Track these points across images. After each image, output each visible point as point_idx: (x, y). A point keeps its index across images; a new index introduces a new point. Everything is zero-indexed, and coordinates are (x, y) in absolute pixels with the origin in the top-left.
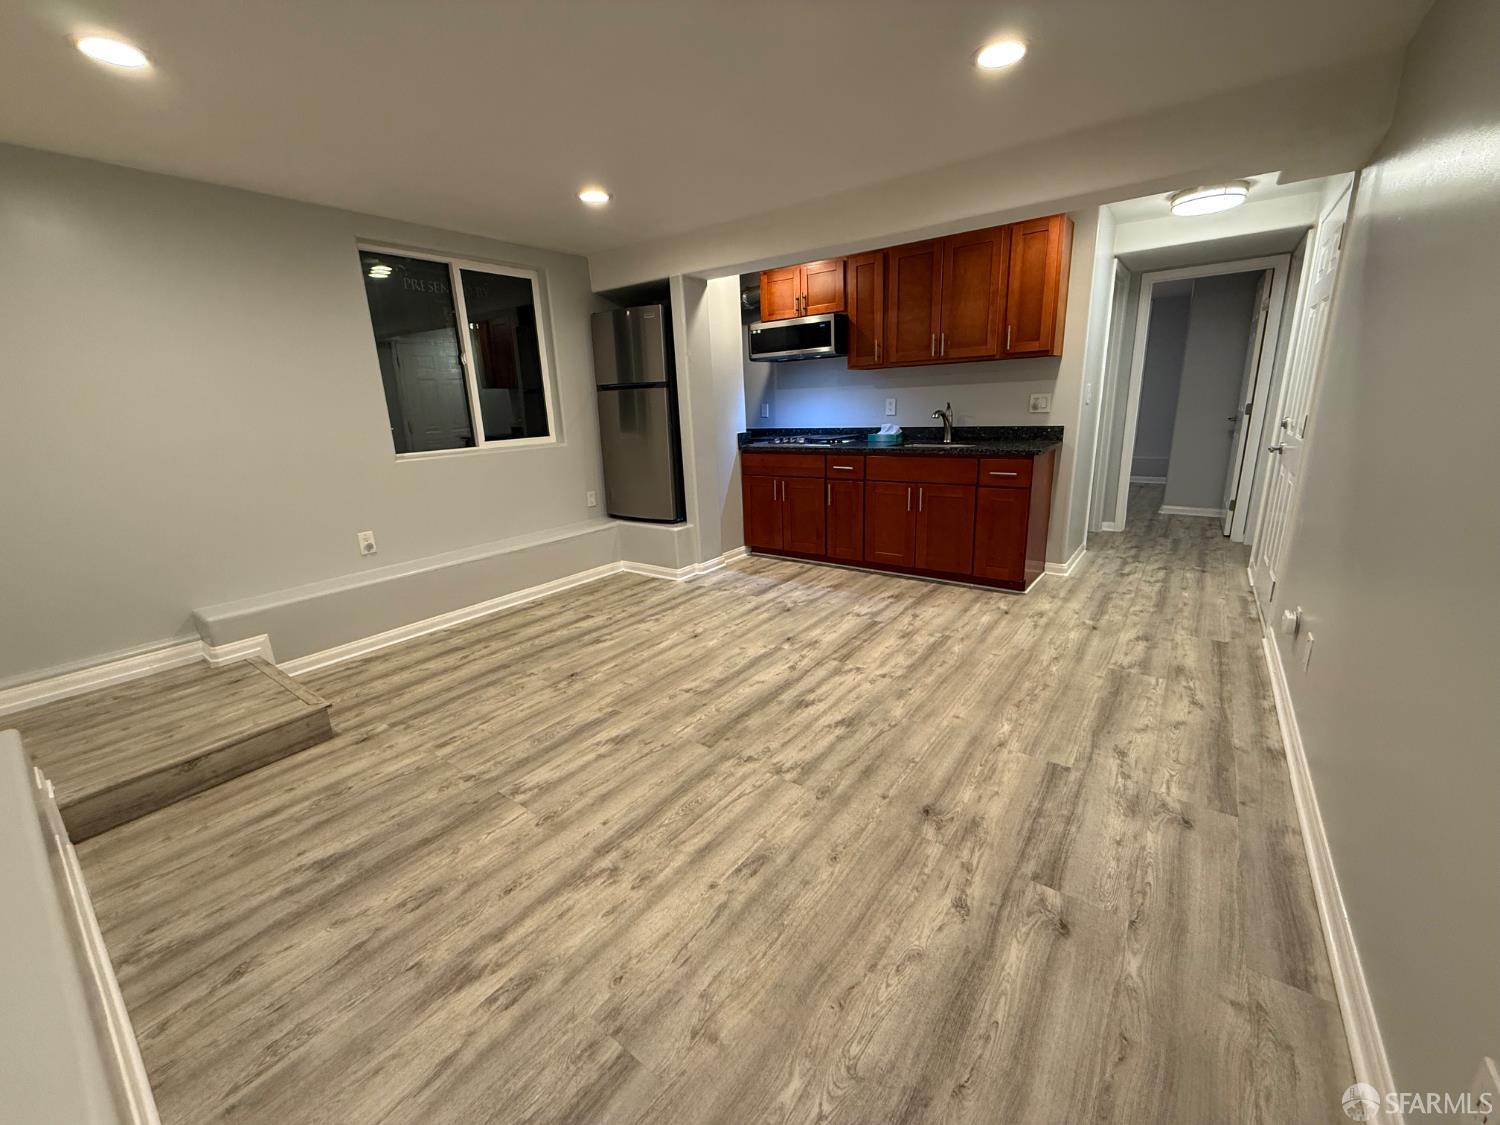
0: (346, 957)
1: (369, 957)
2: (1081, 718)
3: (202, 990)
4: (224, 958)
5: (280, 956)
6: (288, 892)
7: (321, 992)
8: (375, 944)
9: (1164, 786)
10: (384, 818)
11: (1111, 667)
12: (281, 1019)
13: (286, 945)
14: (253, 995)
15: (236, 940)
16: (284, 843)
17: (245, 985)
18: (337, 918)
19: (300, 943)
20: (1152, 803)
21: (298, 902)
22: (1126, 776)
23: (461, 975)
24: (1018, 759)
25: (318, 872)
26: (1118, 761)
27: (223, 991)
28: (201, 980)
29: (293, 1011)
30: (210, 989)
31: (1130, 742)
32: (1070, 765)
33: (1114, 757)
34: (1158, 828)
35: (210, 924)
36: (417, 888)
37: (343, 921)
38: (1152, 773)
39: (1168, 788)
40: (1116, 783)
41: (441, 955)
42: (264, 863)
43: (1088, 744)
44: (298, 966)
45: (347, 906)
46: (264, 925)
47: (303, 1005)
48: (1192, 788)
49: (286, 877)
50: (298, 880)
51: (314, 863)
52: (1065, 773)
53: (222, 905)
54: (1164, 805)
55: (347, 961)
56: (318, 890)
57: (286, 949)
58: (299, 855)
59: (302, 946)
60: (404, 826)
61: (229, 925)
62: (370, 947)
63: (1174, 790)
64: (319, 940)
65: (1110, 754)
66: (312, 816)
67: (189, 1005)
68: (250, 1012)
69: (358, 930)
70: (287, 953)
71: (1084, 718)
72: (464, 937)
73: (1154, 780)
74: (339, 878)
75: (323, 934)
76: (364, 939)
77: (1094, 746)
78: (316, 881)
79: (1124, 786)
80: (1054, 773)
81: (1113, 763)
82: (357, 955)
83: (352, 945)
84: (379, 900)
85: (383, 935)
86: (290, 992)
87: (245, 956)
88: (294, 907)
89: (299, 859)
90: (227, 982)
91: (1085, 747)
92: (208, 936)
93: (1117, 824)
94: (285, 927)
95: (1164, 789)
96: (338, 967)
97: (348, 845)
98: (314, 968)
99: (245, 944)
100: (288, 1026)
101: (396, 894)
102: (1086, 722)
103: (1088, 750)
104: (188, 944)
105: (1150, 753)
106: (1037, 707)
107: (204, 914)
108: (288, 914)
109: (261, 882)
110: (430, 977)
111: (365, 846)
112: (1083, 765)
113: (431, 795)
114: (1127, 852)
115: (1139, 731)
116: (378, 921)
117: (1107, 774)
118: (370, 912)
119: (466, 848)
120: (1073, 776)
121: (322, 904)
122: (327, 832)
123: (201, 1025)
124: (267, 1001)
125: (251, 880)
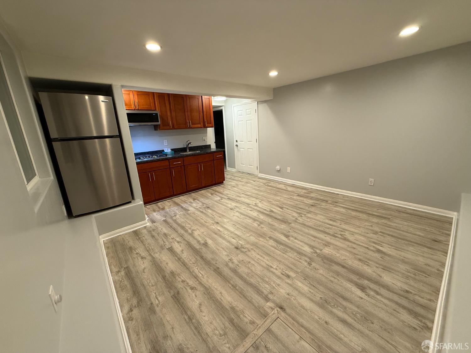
0: (388, 270)
1: (385, 267)
3: (417, 297)
4: (406, 298)
5: (396, 284)
6: (377, 293)
7: (398, 272)
8: (381, 267)
10: (336, 280)
12: (409, 276)
13: (393, 285)
14: (409, 285)
15: (399, 298)
16: (358, 307)
17: (408, 288)
18: (379, 277)
19: (390, 282)
21: (380, 289)
23: (379, 251)
25: (367, 289)
27: (413, 292)
28: (415, 300)
29: (406, 275)
30: (415, 296)
35: (401, 310)
36: (361, 264)
37: (379, 275)
41: (377, 255)
42: (370, 309)
44: (396, 279)
45: (374, 276)
46: (391, 294)
47: (403, 274)
49: (373, 297)
50: (372, 293)
51: (363, 291)
53: (393, 311)
55: (389, 270)
56: (372, 286)
57: (394, 284)
58: (362, 298)
59: (391, 281)
60: (338, 274)
61: (397, 303)
62: (383, 267)
64: (387, 278)
66: (341, 304)
67: (422, 298)
68: (412, 282)
69: (379, 271)
70: (395, 283)
72: (371, 253)
74: (366, 282)
75: (385, 278)
76: (381, 269)
78: (370, 288)
82: (386, 269)
83: (384, 271)
84: (368, 270)
85: (377, 265)
86: (403, 277)
87: (402, 293)
88: (381, 289)
89: (364, 297)
90: (411, 293)
92: (404, 307)
94: (388, 288)
96: (391, 271)
97: (352, 286)
98: (395, 275)
99: (399, 295)
100: (409, 274)
101: (365, 267)
104: (410, 312)
107: (399, 314)
108: (384, 289)
109: (378, 304)
110: (383, 255)
111: (351, 281)
113: (321, 271)
116: (375, 268)
118: (373, 271)
119: (343, 258)
121: (377, 283)
122: (348, 295)
123: (423, 291)
124: (408, 281)
125: (379, 308)
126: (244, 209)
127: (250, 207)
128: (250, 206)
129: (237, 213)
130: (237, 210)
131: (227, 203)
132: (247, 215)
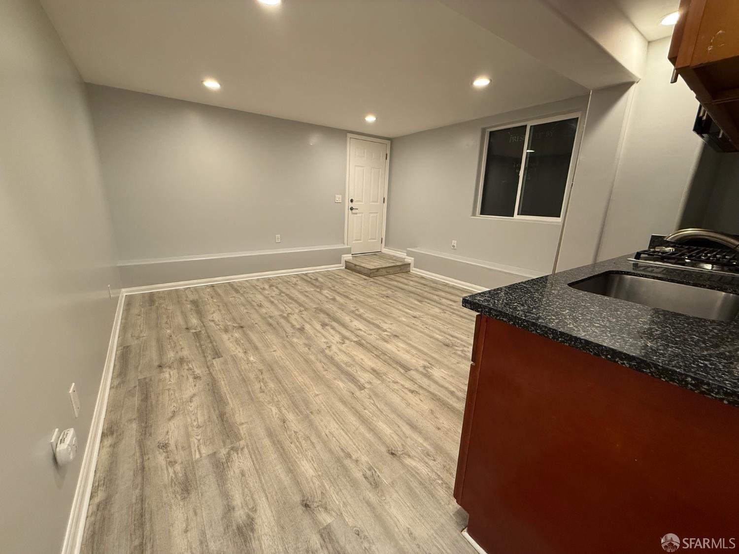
2: (226, 383)
9: (172, 374)
11: (242, 443)
20: (175, 365)
22: (189, 369)
24: (234, 351)
26: (196, 373)
31: (195, 386)
32: (214, 360)
33: (199, 374)
34: (170, 359)
38: (179, 376)
39: (170, 374)
40: (192, 364)
43: (214, 373)
48: (160, 381)
52: (213, 357)
54: (170, 367)
63: (167, 376)
65: (201, 374)
71: (226, 385)
73: (177, 374)
77: (210, 374)
79: (188, 365)
80: (217, 354)
81: (198, 371)
91: (213, 371)
93: (185, 353)
95: (172, 373)
102: (223, 382)
103: (211, 370)
105: (183, 386)
106: (252, 376)
112: (209, 364)
114: (178, 348)
115: (194, 395)
117: (197, 366)
120: (209, 358)
126: (371, 335)
127: (357, 336)
128: (356, 339)
129: (385, 328)
130: (385, 333)
131: (408, 352)
132: (368, 324)
